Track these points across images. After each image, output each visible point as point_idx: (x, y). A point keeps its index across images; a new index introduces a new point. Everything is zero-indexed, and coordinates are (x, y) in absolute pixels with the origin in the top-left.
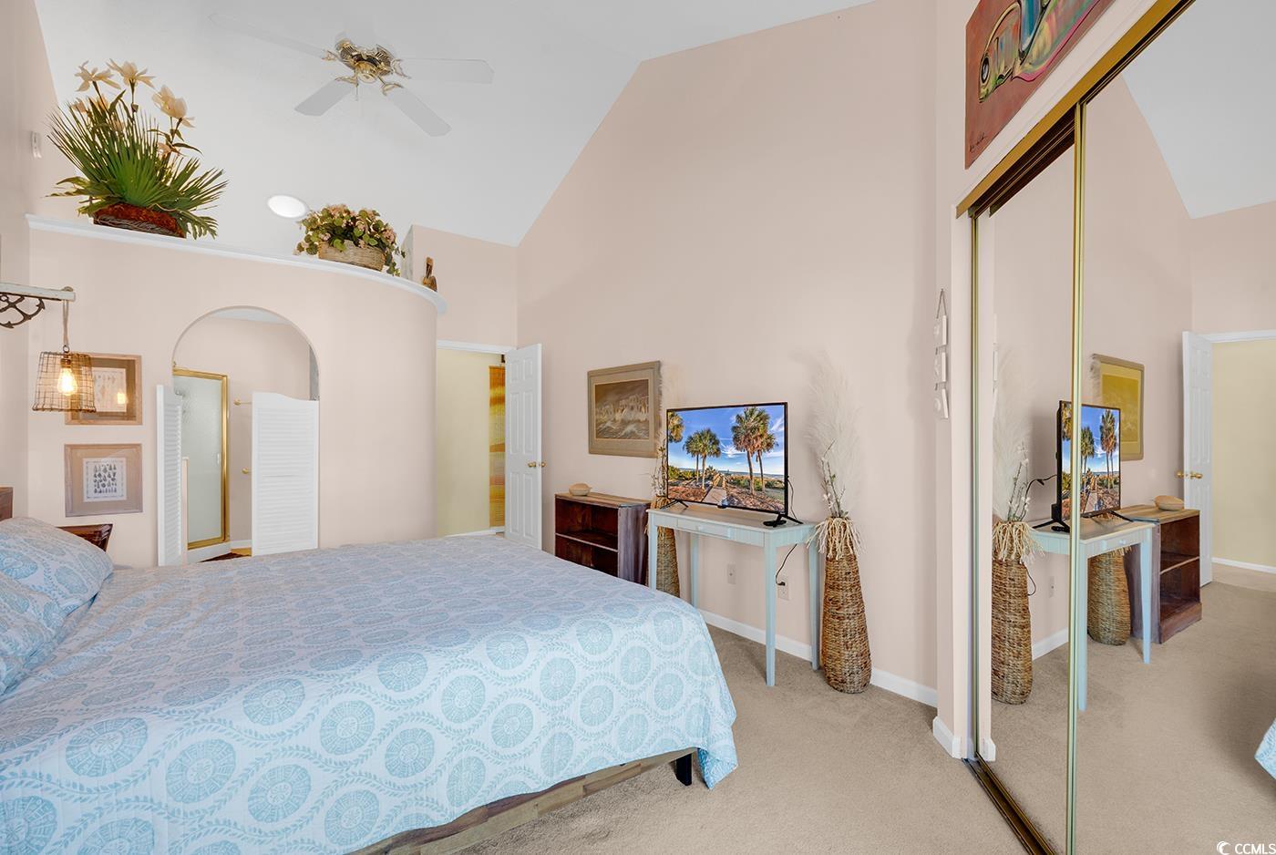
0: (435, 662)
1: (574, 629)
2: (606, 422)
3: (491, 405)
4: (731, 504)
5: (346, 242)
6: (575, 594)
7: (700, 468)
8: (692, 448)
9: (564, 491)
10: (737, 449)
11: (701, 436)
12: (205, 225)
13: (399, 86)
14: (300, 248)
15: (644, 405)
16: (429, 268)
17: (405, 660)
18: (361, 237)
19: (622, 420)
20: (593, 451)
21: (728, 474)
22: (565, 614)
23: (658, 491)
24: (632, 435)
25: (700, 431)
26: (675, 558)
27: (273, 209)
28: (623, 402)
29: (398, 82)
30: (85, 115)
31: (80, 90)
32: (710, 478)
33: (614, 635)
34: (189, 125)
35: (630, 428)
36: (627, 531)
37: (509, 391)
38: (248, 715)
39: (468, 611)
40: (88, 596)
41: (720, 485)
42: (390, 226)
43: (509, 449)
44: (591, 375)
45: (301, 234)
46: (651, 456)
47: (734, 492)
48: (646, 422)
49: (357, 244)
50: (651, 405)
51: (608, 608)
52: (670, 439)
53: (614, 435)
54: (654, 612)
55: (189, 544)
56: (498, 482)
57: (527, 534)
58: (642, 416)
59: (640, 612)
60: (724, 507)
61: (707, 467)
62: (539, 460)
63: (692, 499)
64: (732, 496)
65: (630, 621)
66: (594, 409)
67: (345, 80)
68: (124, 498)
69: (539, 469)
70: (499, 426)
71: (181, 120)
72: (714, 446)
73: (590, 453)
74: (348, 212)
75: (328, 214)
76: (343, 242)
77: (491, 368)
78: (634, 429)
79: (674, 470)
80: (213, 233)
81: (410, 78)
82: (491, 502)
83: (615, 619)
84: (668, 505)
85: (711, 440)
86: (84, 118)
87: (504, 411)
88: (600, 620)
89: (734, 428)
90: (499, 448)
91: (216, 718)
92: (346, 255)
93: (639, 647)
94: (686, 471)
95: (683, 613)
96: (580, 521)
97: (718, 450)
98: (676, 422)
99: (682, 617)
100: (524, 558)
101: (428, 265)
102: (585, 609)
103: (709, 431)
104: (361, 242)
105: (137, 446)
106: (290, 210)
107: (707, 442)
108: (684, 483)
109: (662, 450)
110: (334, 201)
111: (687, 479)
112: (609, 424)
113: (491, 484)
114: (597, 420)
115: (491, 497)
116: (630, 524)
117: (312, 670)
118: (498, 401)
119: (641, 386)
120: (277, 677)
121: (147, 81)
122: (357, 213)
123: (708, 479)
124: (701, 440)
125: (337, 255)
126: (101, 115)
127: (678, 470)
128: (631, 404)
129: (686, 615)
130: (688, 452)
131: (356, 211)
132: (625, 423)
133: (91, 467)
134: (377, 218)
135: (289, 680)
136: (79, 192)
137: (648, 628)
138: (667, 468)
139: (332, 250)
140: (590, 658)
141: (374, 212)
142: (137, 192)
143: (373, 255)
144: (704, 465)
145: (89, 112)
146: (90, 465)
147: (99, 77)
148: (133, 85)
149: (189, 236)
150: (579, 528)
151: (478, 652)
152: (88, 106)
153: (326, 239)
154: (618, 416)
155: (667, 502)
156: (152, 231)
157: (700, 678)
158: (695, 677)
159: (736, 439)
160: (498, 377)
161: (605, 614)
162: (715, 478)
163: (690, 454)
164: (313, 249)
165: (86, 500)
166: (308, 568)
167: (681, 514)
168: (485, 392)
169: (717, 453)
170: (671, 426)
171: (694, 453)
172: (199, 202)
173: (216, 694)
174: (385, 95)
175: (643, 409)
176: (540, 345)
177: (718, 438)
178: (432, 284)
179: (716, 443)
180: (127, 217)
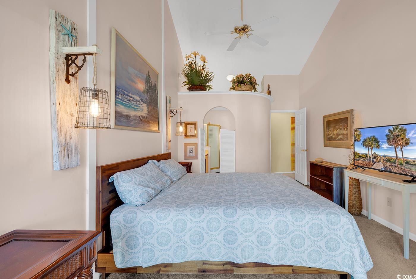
0: (240, 211)
1: (290, 211)
2: (330, 135)
3: (291, 130)
4: (385, 170)
5: (242, 85)
6: (296, 198)
7: (370, 153)
8: (365, 144)
9: (313, 160)
10: (389, 145)
11: (370, 139)
12: (210, 87)
13: (252, 34)
14: (231, 89)
15: (346, 127)
16: (269, 88)
17: (231, 209)
18: (245, 82)
19: (337, 134)
20: (325, 145)
21: (384, 156)
22: (288, 205)
23: (351, 162)
24: (341, 139)
25: (369, 137)
26: (360, 191)
27: (228, 79)
28: (337, 127)
29: (251, 33)
30: (187, 66)
31: (186, 61)
32: (375, 158)
33: (306, 216)
34: (206, 62)
35: (340, 137)
36: (337, 177)
37: (296, 125)
38: (190, 214)
39: (257, 197)
40: (178, 178)
41: (380, 161)
42: (255, 77)
43: (296, 145)
44: (324, 117)
45: (231, 85)
46: (348, 148)
47: (388, 165)
48: (347, 134)
49: (244, 84)
50: (349, 127)
51: (307, 206)
52: (355, 140)
53: (334, 139)
54: (327, 211)
55: (211, 168)
56: (293, 156)
57: (302, 174)
58: (345, 132)
59: (320, 210)
60: (382, 171)
61: (373, 153)
62: (306, 149)
63: (366, 166)
64: (386, 167)
65: (315, 212)
66: (326, 130)
67: (237, 38)
68: (194, 156)
69: (306, 152)
70: (293, 137)
71: (205, 62)
72: (377, 144)
73: (324, 146)
74: (242, 76)
75: (237, 78)
76: (241, 85)
77: (291, 117)
78: (342, 137)
79: (357, 153)
80: (212, 89)
81: (254, 31)
82: (291, 162)
83: (308, 210)
84: (356, 168)
85: (375, 141)
86: (187, 67)
87: (294, 131)
88: (301, 210)
89: (387, 136)
90: (293, 144)
91: (184, 213)
92: (242, 88)
93: (318, 224)
94: (363, 154)
95: (341, 214)
96: (320, 171)
97: (379, 145)
98: (358, 133)
99: (341, 216)
100: (286, 182)
101: (268, 87)
102: (297, 204)
103: (374, 137)
104: (246, 84)
105: (196, 144)
106: (230, 78)
107: (373, 142)
108: (362, 159)
109: (352, 145)
110: (239, 73)
111: (363, 158)
112: (331, 135)
113: (292, 156)
114: (327, 134)
115: (292, 161)
116: (338, 174)
117: (208, 206)
118: (293, 129)
119: (345, 120)
120: (199, 206)
121: (198, 55)
122: (245, 76)
123: (374, 158)
124: (370, 141)
125: (240, 89)
126: (190, 65)
127: (359, 154)
128: (340, 127)
129: (343, 215)
130: (364, 146)
131: (244, 75)
132: (338, 135)
133: (188, 148)
134: (251, 76)
135: (201, 208)
136: (186, 85)
137: (323, 217)
138: (355, 153)
139: (238, 87)
140: (295, 223)
141: (249, 74)
142: (197, 82)
143: (248, 87)
144: (371, 152)
145: (188, 66)
146: (189, 148)
147: (189, 57)
148: (195, 56)
149: (207, 90)
150: (320, 174)
151: (254, 211)
152: (188, 64)
153: (237, 85)
154: (335, 132)
155: (356, 167)
156: (199, 91)
157: (350, 244)
158: (347, 242)
159: (388, 141)
160: (293, 120)
161: (304, 208)
162: (377, 158)
163: (365, 147)
164: (234, 88)
165: (188, 156)
166: (224, 177)
167: (361, 173)
168: (290, 126)
169: (378, 147)
170: (355, 135)
171: (367, 146)
172: (208, 82)
173: (185, 207)
174: (248, 38)
175: (346, 129)
176: (306, 108)
177: (379, 140)
178: (269, 93)
179: (378, 142)
180: (194, 89)
